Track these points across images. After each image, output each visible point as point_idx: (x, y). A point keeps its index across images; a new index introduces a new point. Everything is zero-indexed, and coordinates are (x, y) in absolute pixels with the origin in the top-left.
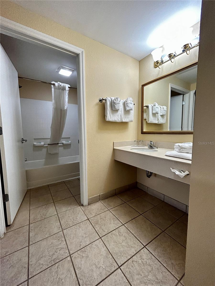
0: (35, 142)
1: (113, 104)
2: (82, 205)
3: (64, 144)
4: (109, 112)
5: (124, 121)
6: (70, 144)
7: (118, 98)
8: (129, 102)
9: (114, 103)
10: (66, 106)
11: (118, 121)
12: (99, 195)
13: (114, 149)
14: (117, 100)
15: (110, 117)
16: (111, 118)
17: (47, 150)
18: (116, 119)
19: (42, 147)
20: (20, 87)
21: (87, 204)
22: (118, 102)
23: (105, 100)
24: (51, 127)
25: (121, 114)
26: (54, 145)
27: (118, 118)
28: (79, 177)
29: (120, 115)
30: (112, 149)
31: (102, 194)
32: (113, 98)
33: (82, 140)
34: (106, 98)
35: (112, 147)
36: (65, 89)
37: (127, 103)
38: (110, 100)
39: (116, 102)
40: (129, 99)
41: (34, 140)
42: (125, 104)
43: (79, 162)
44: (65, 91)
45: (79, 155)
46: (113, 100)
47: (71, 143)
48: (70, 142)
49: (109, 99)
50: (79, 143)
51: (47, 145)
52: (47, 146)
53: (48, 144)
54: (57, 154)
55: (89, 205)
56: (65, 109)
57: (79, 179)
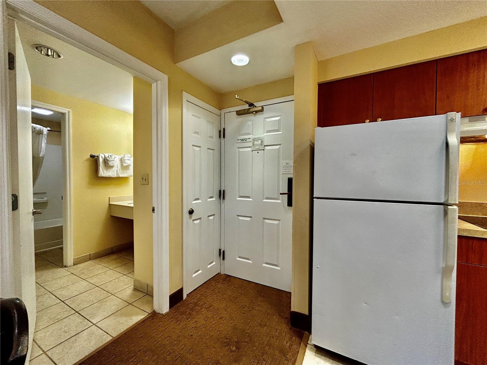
1: (106, 161)
2: (65, 267)
4: (102, 168)
5: (121, 176)
6: (45, 201)
7: (112, 155)
8: (126, 158)
9: (108, 160)
10: (41, 153)
11: (113, 176)
12: (89, 254)
13: (110, 205)
14: (111, 158)
15: (103, 172)
16: (104, 174)
18: (111, 175)
21: (73, 265)
22: (112, 159)
23: (98, 156)
25: (117, 170)
27: (113, 173)
28: (62, 246)
29: (115, 171)
30: (108, 204)
31: (94, 252)
32: (107, 155)
33: (66, 196)
34: (98, 155)
35: (108, 202)
36: (42, 133)
37: (124, 159)
38: (104, 157)
39: (109, 159)
40: (126, 156)
42: (122, 161)
43: (62, 226)
44: (41, 135)
45: (62, 217)
46: (106, 157)
47: (47, 200)
49: (101, 156)
50: (62, 199)
55: (74, 265)
56: (41, 156)
57: (62, 249)
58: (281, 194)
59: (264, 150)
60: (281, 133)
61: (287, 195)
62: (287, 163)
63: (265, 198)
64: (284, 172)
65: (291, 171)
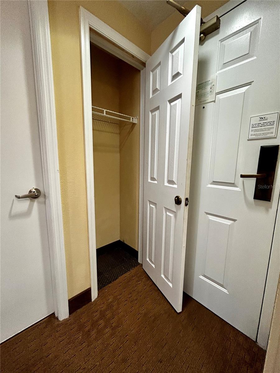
58: (242, 176)
59: (214, 101)
60: (255, 58)
61: (255, 179)
62: (262, 117)
63: (210, 183)
64: (254, 137)
65: (272, 133)
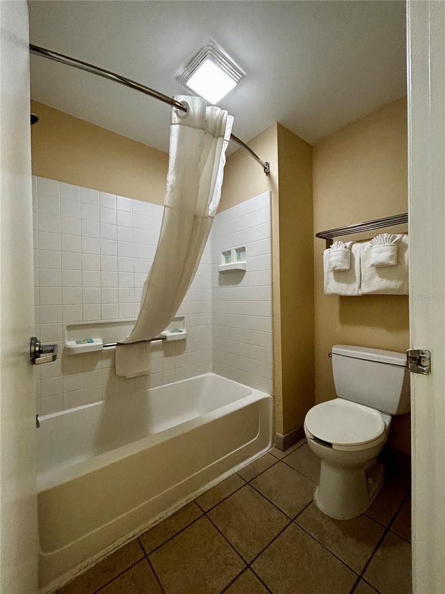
0: (69, 340)
3: (168, 339)
6: (184, 338)
17: (114, 366)
19: (96, 354)
20: (34, 120)
24: (149, 283)
26: (136, 346)
36: (222, 134)
41: (66, 331)
44: (220, 139)
47: (186, 334)
48: (184, 332)
51: (115, 347)
52: (115, 350)
53: (119, 344)
54: (144, 376)
